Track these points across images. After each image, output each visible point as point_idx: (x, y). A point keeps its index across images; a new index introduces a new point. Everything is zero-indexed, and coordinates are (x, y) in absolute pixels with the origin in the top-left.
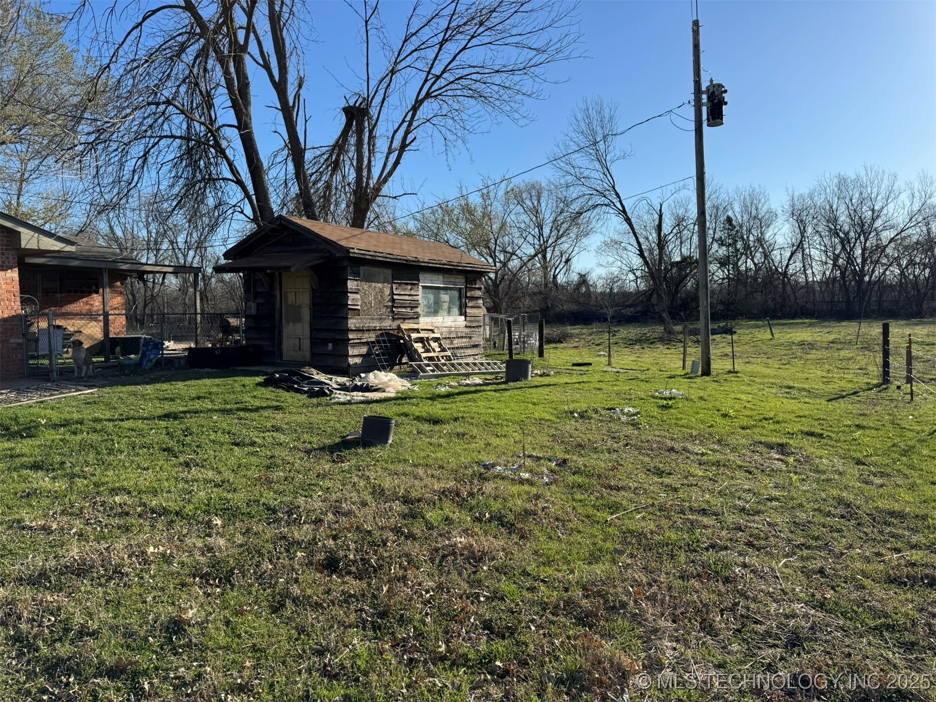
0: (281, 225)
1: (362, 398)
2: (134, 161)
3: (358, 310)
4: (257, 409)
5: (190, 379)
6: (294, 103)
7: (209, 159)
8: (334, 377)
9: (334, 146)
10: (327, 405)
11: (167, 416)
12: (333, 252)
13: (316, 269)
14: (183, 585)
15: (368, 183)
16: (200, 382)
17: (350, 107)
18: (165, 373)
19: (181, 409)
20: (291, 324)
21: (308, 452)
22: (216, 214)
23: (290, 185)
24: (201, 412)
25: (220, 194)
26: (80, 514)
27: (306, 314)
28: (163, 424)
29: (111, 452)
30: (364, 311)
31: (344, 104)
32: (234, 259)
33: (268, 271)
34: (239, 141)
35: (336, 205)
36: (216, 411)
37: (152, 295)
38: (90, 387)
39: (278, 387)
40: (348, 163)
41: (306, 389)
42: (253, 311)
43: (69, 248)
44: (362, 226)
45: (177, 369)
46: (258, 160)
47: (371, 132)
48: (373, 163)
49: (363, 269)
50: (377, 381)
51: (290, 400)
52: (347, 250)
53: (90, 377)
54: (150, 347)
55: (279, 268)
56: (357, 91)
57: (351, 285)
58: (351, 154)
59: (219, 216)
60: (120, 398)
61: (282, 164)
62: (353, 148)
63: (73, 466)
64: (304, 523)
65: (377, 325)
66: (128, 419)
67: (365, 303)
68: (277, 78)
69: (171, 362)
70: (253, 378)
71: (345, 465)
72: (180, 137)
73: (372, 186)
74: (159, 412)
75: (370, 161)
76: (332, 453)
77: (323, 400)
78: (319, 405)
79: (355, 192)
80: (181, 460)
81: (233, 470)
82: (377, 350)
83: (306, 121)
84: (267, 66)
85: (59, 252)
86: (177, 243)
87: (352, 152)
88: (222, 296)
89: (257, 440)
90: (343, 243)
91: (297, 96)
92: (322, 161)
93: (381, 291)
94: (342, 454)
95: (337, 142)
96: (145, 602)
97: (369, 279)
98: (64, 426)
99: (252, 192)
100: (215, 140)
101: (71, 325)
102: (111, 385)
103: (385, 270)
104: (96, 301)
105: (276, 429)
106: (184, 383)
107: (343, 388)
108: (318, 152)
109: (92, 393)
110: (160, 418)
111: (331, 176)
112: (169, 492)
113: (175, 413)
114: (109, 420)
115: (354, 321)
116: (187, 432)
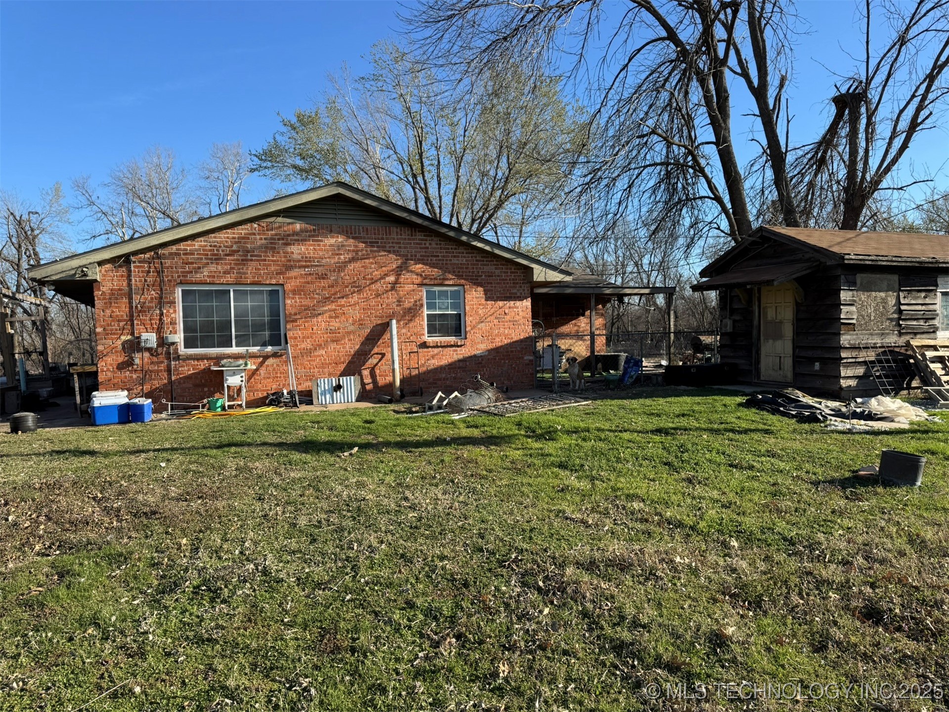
0: (762, 237)
1: (867, 428)
2: (620, 194)
3: (854, 324)
4: (746, 431)
5: (670, 396)
6: (775, 105)
7: (687, 180)
8: (824, 401)
9: (820, 144)
10: (823, 432)
11: (659, 431)
12: (822, 260)
13: (801, 281)
14: (715, 601)
15: (863, 177)
16: (681, 399)
17: (842, 95)
18: (645, 389)
19: (671, 425)
20: (771, 341)
21: (816, 484)
22: (692, 232)
23: (766, 192)
24: (690, 430)
25: (696, 212)
26: (606, 513)
27: (788, 330)
28: (657, 438)
29: (618, 460)
30: (861, 325)
31: (834, 93)
32: (710, 276)
33: (748, 287)
34: (718, 157)
35: (821, 208)
36: (705, 430)
37: (618, 315)
38: (586, 399)
39: (763, 409)
40: (837, 158)
41: (794, 413)
42: (729, 329)
43: (568, 279)
44: (854, 227)
45: (654, 385)
46: (737, 173)
47: (869, 118)
48: (870, 154)
49: (859, 278)
50: (882, 409)
51: (778, 424)
52: (841, 257)
53: (582, 390)
54: (631, 365)
55: (760, 283)
56: (851, 75)
57: (845, 296)
58: (841, 149)
59: (694, 234)
60: (612, 410)
61: (759, 172)
62: (844, 140)
63: (591, 469)
64: (829, 561)
65: (878, 341)
66: (625, 431)
67: (863, 316)
68: (756, 82)
69: (649, 378)
70: (732, 398)
71: (865, 505)
72: (661, 164)
73: (868, 179)
74: (650, 427)
75: (867, 151)
76: (844, 488)
77: (816, 426)
78: (812, 432)
79: (846, 190)
80: (683, 475)
81: (737, 493)
82: (877, 371)
83: (788, 122)
84: (745, 74)
85: (560, 282)
86: (641, 265)
87: (843, 146)
88: (684, 313)
89: (755, 464)
90: (835, 249)
91: (778, 99)
92: (805, 161)
93: (884, 301)
94: (858, 491)
95: (824, 137)
96: (683, 608)
97: (867, 288)
98: (575, 432)
99: (729, 206)
100: (695, 159)
101: (563, 344)
102: (603, 398)
103: (889, 277)
104: (583, 323)
105: (771, 454)
106: (665, 400)
107: (838, 414)
108: (800, 153)
109: (587, 405)
110: (652, 432)
111: (816, 175)
112: (679, 505)
113: (666, 429)
114: (610, 431)
115: (848, 337)
116: (683, 449)
